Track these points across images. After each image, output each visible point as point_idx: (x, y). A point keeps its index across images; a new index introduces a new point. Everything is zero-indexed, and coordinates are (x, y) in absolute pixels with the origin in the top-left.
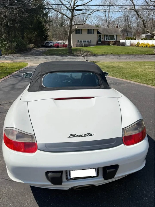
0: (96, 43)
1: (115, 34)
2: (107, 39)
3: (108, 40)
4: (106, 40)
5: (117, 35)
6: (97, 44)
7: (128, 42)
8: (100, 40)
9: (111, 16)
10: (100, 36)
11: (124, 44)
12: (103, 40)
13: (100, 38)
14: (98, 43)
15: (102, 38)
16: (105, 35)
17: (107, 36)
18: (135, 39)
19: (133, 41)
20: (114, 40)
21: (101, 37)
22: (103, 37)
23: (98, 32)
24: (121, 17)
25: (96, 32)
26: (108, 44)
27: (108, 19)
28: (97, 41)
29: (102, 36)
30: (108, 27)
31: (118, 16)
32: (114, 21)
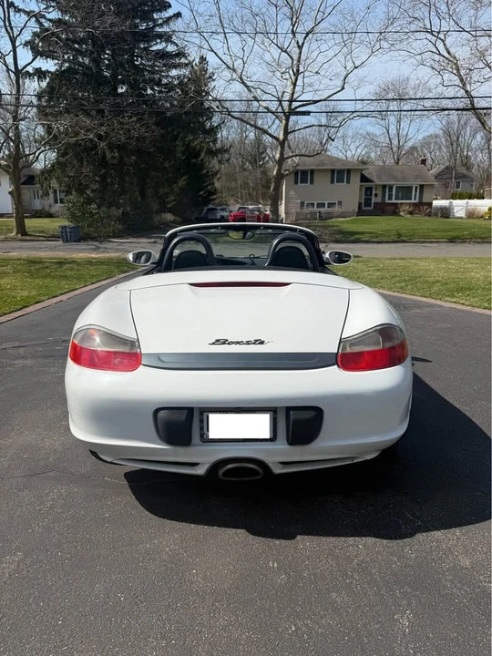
0: (356, 210)
1: (415, 184)
2: (390, 198)
3: (394, 201)
4: (387, 201)
5: (422, 186)
6: (361, 212)
7: (460, 207)
8: (368, 202)
9: (405, 133)
10: (369, 190)
11: (446, 213)
12: (379, 200)
13: (368, 193)
14: (363, 208)
15: (376, 195)
16: (384, 186)
17: (391, 188)
18: (483, 198)
19: (475, 203)
20: (413, 201)
21: (374, 193)
22: (380, 192)
23: (364, 179)
24: (437, 136)
25: (356, 179)
26: (394, 210)
27: (395, 142)
28: (360, 204)
29: (376, 189)
30: (397, 163)
31: (427, 134)
32: (413, 148)
